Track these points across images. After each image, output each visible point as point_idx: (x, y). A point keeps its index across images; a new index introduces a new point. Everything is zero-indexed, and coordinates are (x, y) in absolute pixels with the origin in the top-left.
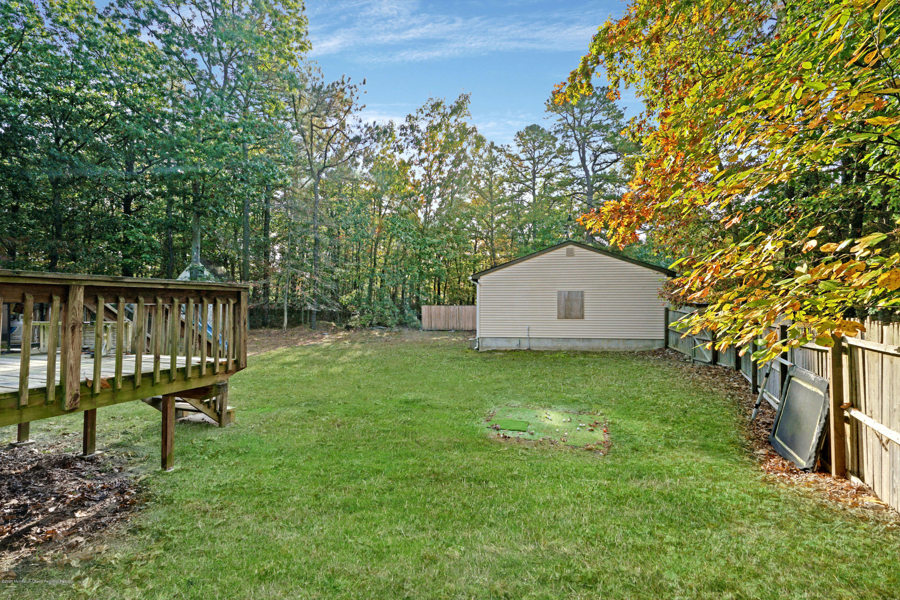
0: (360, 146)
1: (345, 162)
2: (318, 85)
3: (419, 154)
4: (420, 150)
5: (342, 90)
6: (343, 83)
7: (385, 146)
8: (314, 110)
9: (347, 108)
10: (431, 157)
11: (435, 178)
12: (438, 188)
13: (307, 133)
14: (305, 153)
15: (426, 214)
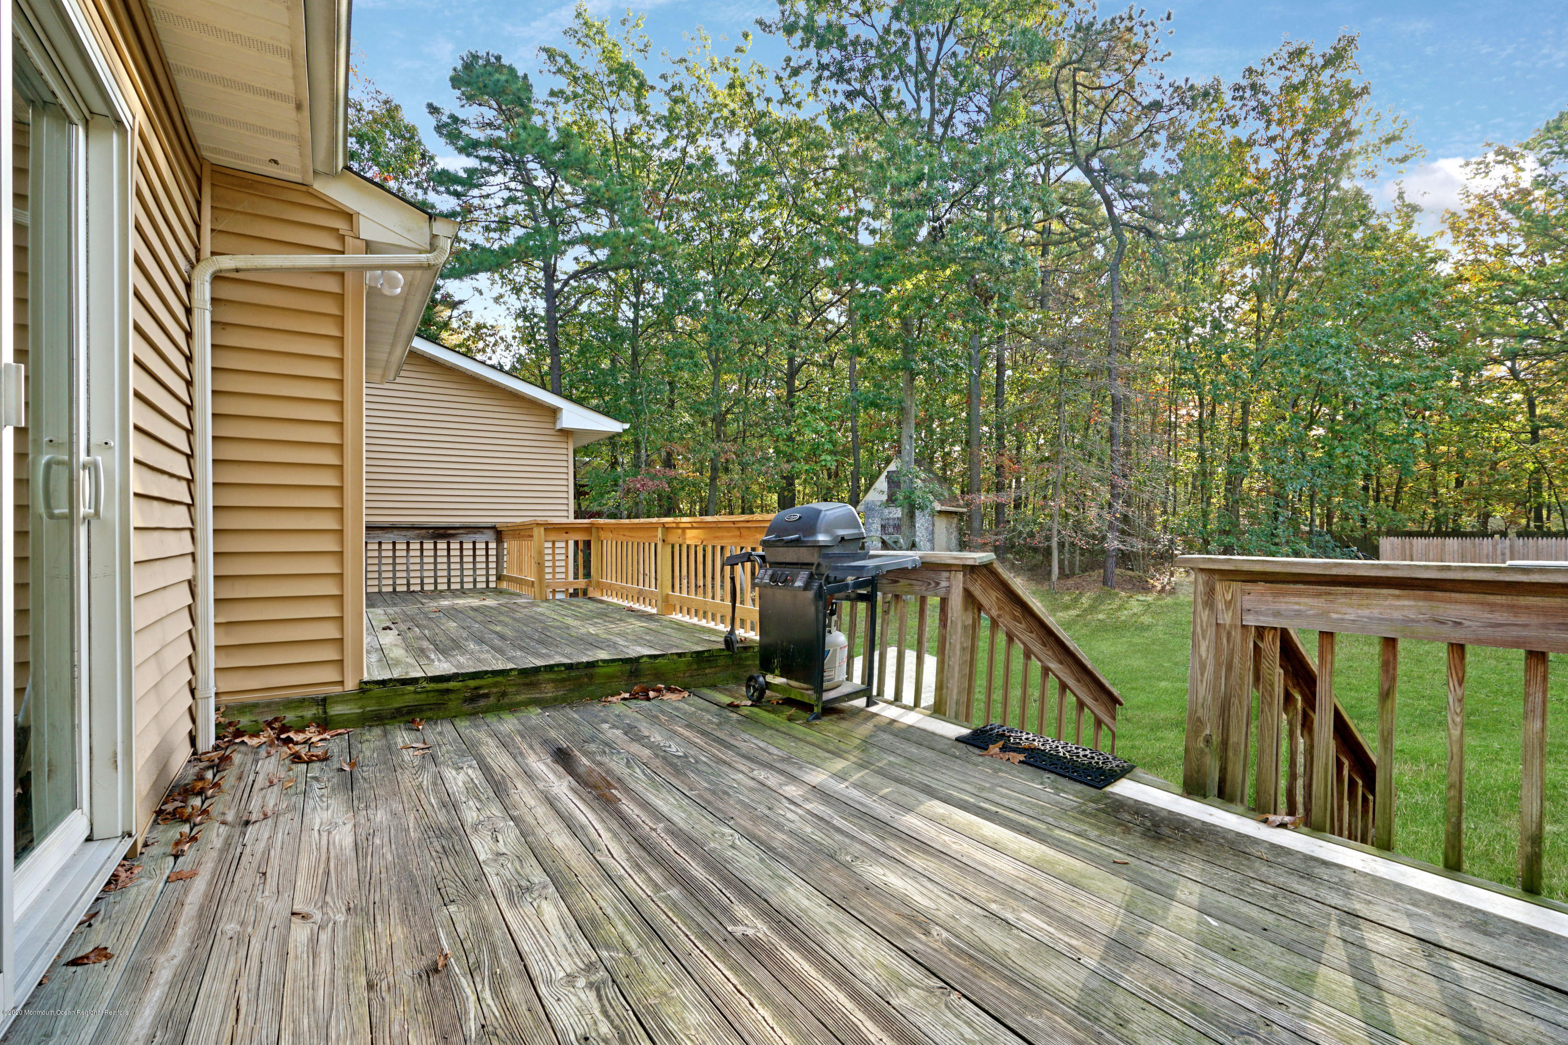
0: (1161, 117)
1: (1134, 142)
2: (1084, 23)
3: (1267, 128)
4: (1269, 122)
5: (1130, 30)
6: (1131, 18)
7: (1205, 116)
8: (1079, 61)
9: (1138, 57)
10: (1288, 134)
11: (1295, 165)
12: (1300, 182)
13: (1067, 96)
14: (1063, 127)
15: (1279, 222)
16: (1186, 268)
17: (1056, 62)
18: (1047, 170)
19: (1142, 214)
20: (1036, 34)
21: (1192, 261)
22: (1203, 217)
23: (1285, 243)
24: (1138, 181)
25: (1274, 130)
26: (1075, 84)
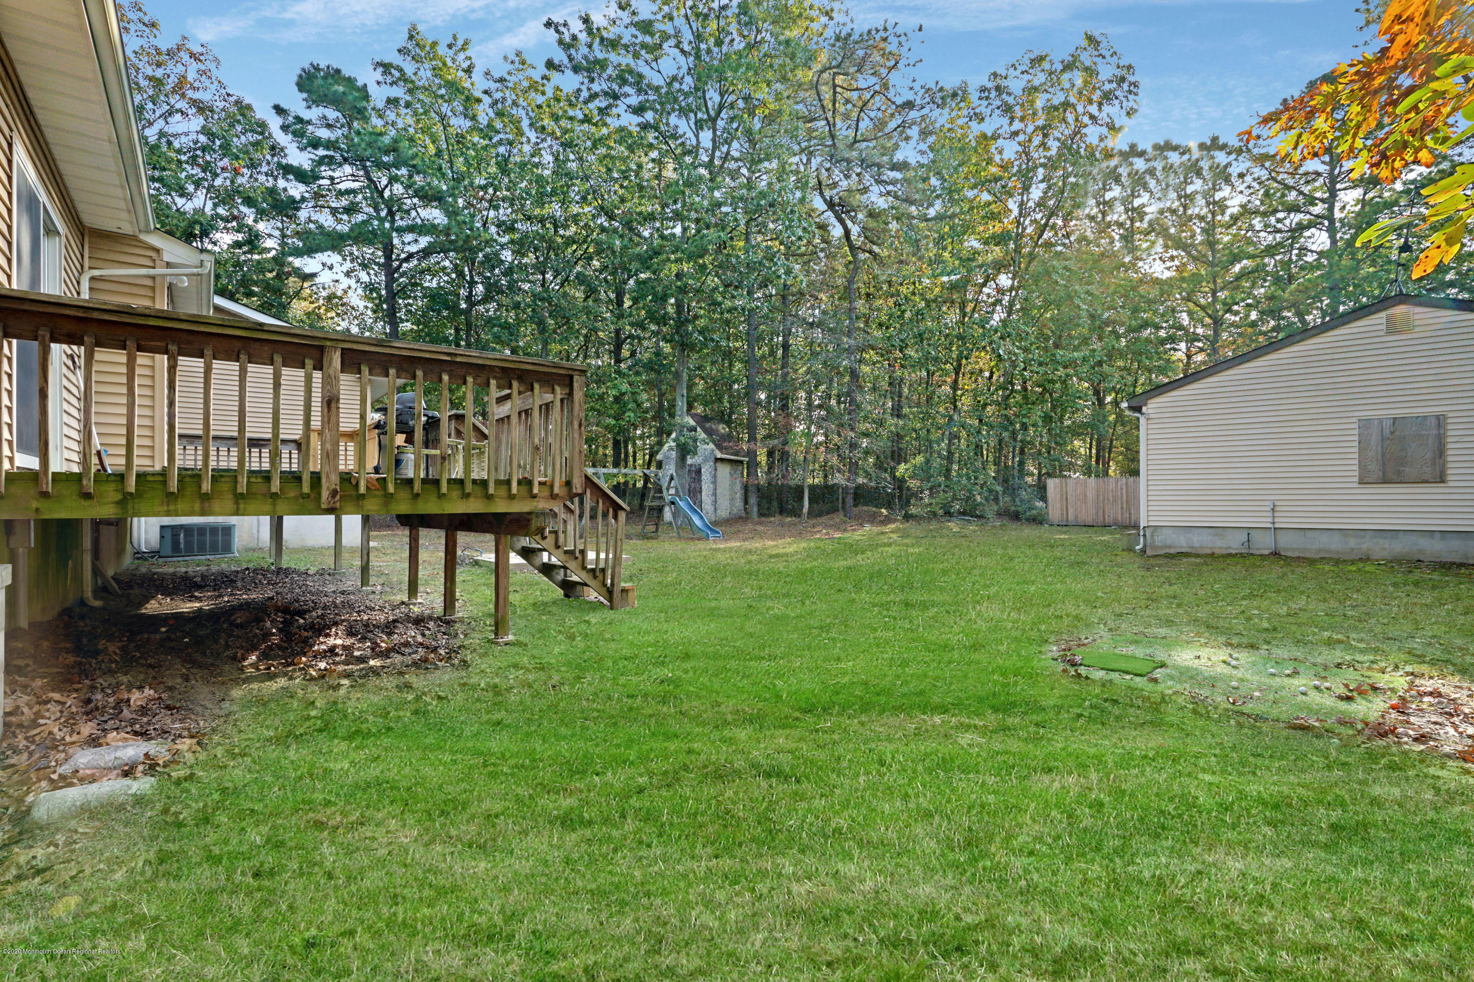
0: (914, 114)
1: (889, 136)
2: (844, 33)
3: (1011, 124)
4: (1012, 119)
5: (885, 40)
6: (885, 29)
7: (954, 114)
8: (838, 66)
9: (892, 63)
10: (1030, 129)
11: (1036, 156)
12: (1041, 171)
13: (827, 96)
14: (823, 123)
15: (1021, 205)
16: (937, 243)
17: (817, 67)
18: (809, 160)
19: (896, 197)
20: (798, 44)
21: (942, 238)
22: (951, 199)
23: (1027, 222)
24: (892, 169)
25: (1017, 125)
26: (835, 86)
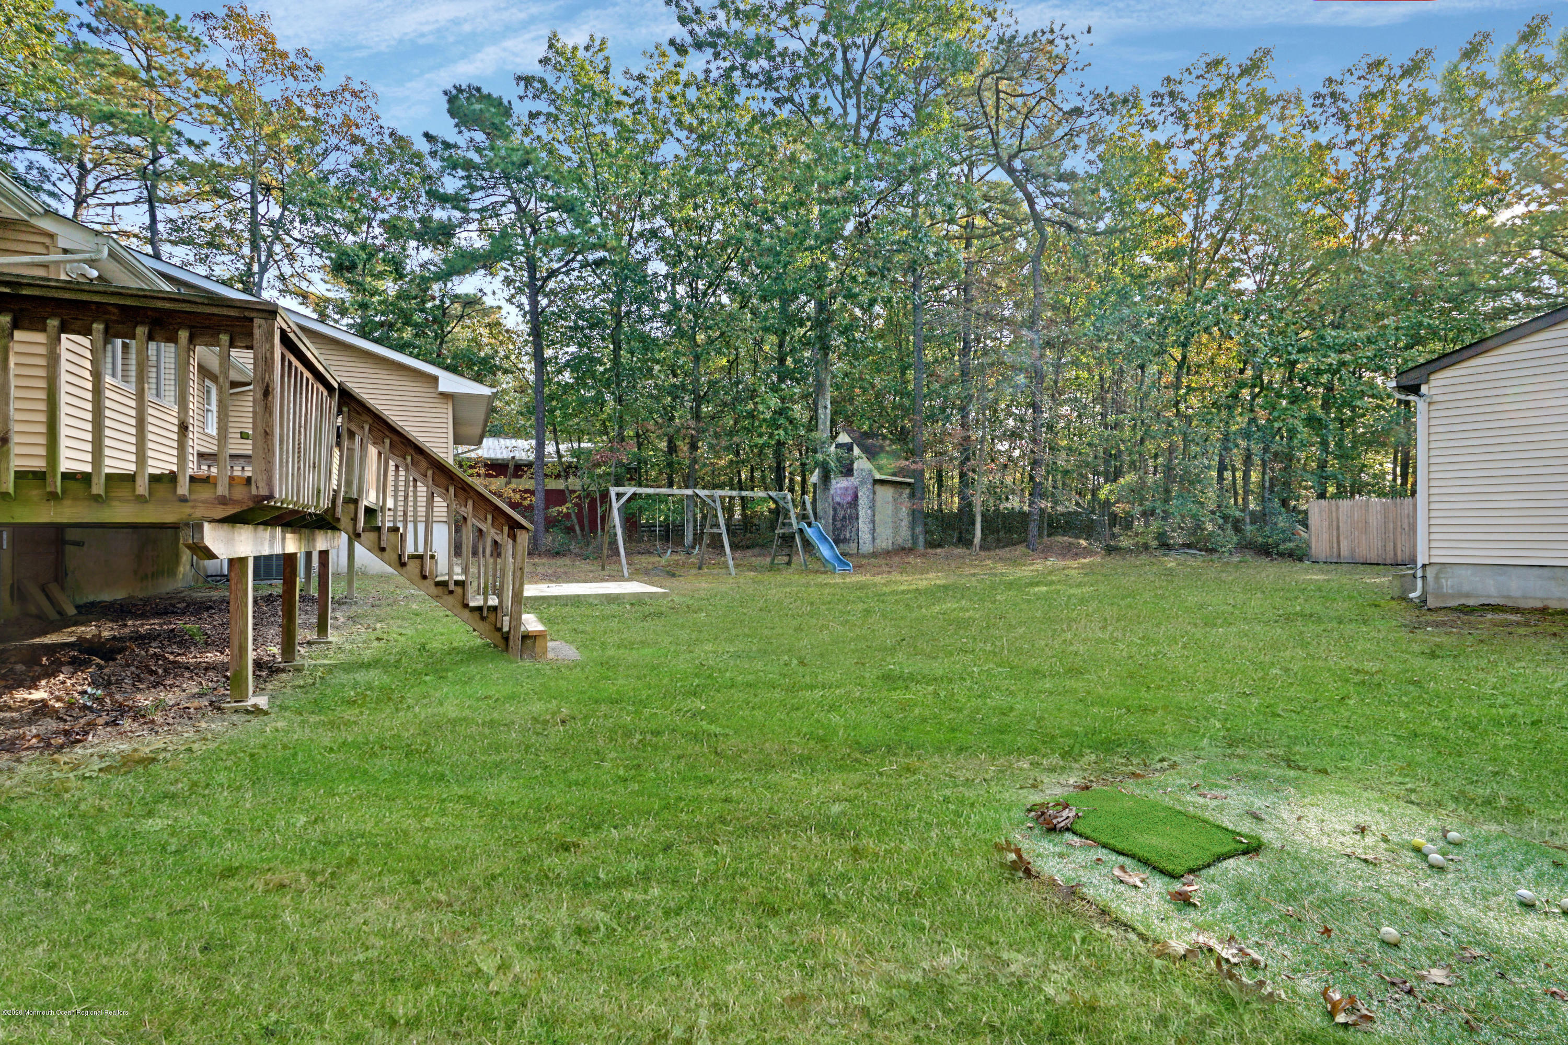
0: (1082, 122)
1: (1055, 145)
2: (1007, 35)
3: (1185, 131)
4: (1187, 127)
5: (1051, 42)
6: (1052, 31)
7: (1125, 121)
8: (1002, 70)
9: (1059, 67)
10: (1206, 137)
11: (1212, 166)
13: (990, 101)
14: (986, 131)
15: (1197, 218)
16: (1106, 259)
17: (979, 71)
18: (971, 170)
19: (1063, 210)
20: (959, 47)
21: (1112, 253)
22: (1123, 213)
23: (1203, 236)
24: (1059, 180)
25: (1192, 133)
26: (998, 92)
